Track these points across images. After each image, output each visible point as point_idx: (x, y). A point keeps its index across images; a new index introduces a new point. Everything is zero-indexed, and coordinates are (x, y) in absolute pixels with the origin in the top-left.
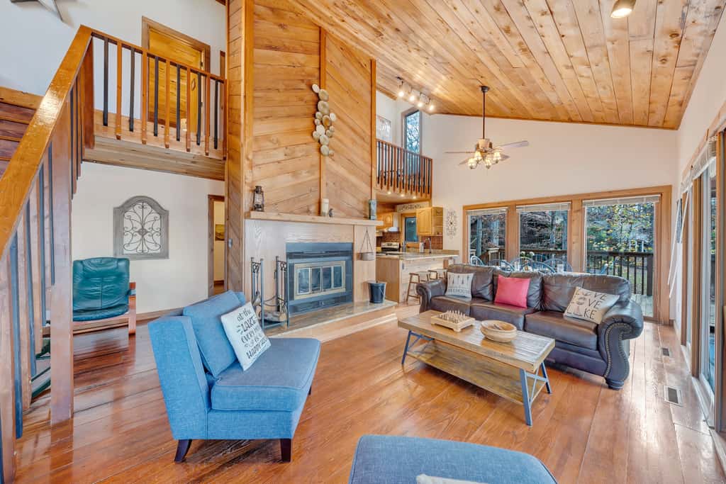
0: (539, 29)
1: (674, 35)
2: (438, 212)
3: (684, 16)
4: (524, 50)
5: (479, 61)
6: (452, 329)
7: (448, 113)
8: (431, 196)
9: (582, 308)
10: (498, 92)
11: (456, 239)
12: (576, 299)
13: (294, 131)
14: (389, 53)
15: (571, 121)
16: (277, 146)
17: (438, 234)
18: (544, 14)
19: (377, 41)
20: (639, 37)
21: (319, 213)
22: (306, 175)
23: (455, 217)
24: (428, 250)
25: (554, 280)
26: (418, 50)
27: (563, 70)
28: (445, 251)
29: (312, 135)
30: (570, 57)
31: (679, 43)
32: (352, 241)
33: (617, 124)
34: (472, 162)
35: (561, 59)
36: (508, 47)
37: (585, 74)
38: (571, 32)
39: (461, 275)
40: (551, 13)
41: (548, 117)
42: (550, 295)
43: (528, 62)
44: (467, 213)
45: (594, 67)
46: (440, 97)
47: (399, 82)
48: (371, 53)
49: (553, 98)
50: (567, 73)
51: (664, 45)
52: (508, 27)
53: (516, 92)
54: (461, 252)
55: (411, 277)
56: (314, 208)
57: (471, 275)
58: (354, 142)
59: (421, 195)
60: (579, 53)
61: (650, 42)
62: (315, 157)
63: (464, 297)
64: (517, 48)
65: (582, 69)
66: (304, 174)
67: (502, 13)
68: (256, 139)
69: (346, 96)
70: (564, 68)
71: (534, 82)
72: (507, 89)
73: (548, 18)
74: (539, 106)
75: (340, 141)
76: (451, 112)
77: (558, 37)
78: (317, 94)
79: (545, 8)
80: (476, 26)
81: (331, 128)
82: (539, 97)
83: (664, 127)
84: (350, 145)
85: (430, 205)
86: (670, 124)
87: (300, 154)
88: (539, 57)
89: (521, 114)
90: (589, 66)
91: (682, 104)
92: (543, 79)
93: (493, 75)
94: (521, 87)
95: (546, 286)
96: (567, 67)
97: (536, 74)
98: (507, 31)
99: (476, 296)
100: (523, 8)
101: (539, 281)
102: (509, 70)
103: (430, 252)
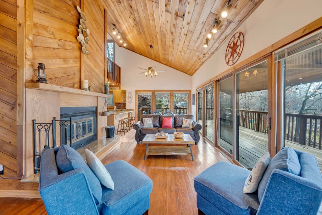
0: (181, 38)
1: (204, 54)
2: (124, 92)
3: (208, 51)
4: (173, 41)
5: (156, 37)
6: (165, 138)
7: (129, 49)
8: (120, 85)
9: (187, 124)
10: (155, 50)
11: (132, 104)
12: (184, 122)
13: (64, 30)
14: (118, 12)
15: (171, 67)
16: (52, 36)
17: (124, 102)
18: (185, 34)
19: (116, 3)
20: (199, 52)
21: (80, 87)
22: (73, 62)
23: (132, 95)
24: (120, 110)
25: (177, 117)
26: (134, 20)
27: (178, 52)
28: (127, 109)
29: (76, 38)
30: (183, 49)
31: (204, 57)
32: (96, 106)
33: (181, 71)
34: (146, 74)
35: (180, 48)
36: (168, 38)
37: (183, 55)
38: (187, 43)
39: (149, 119)
40: (186, 35)
41: (165, 64)
42: (177, 122)
43: (171, 45)
44: (137, 94)
45: (186, 54)
46: (130, 41)
47: (114, 27)
48: (107, 6)
49: (170, 58)
50: (179, 53)
51: (202, 56)
52: (173, 32)
53: (161, 53)
54: (134, 110)
55: (119, 122)
56: (77, 85)
57: (152, 118)
58: (97, 50)
59: (117, 84)
60: (185, 49)
61: (199, 54)
62: (77, 53)
63: (151, 127)
64: (171, 40)
65: (183, 54)
66: (71, 61)
67: (174, 27)
68: (35, 25)
69: (93, 23)
70: (179, 52)
71: (168, 51)
72: (159, 50)
73: (185, 36)
74: (165, 59)
75: (91, 47)
76: (130, 49)
77: (184, 43)
78: (79, 14)
79: (186, 34)
80: (164, 26)
81: (87, 37)
82: (167, 57)
83: (190, 75)
84: (95, 51)
85: (120, 89)
86: (191, 74)
87: (69, 48)
88: (175, 45)
89: (157, 59)
90: (185, 53)
91: (196, 70)
92: (171, 52)
93: (158, 44)
94: (164, 51)
95: (176, 119)
96: (180, 51)
97: (171, 50)
98: (172, 33)
99: (155, 126)
100: (180, 30)
101: (174, 118)
102: (164, 45)
103: (121, 110)
